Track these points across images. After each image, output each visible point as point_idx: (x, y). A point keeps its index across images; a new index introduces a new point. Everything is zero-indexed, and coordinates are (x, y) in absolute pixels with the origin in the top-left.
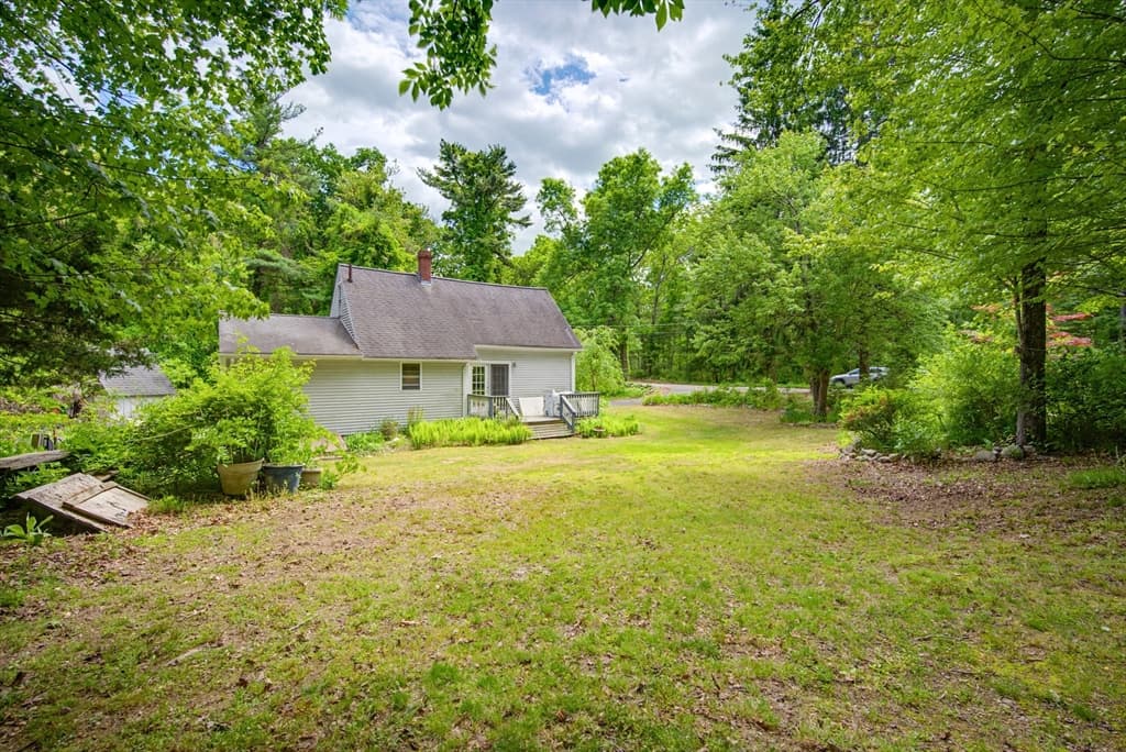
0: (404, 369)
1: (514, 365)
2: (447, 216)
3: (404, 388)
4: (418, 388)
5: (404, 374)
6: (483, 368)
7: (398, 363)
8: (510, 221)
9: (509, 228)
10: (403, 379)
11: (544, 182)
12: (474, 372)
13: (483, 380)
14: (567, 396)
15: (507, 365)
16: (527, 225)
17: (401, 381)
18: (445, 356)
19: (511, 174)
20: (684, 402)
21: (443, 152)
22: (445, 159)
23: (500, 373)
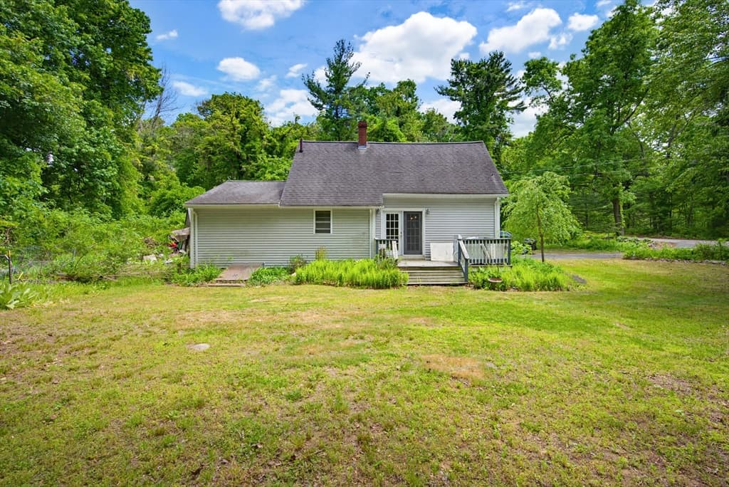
0: (316, 216)
1: (427, 213)
2: (457, 115)
3: (317, 231)
4: (329, 232)
5: (317, 220)
6: (397, 215)
7: (312, 210)
8: (508, 109)
9: (507, 115)
10: (316, 224)
11: (527, 64)
12: (388, 219)
13: (397, 226)
14: (466, 242)
15: (421, 212)
16: (523, 109)
17: (314, 225)
18: (350, 203)
19: (508, 71)
20: (683, 257)
21: (453, 69)
22: (455, 74)
23: (414, 221)
